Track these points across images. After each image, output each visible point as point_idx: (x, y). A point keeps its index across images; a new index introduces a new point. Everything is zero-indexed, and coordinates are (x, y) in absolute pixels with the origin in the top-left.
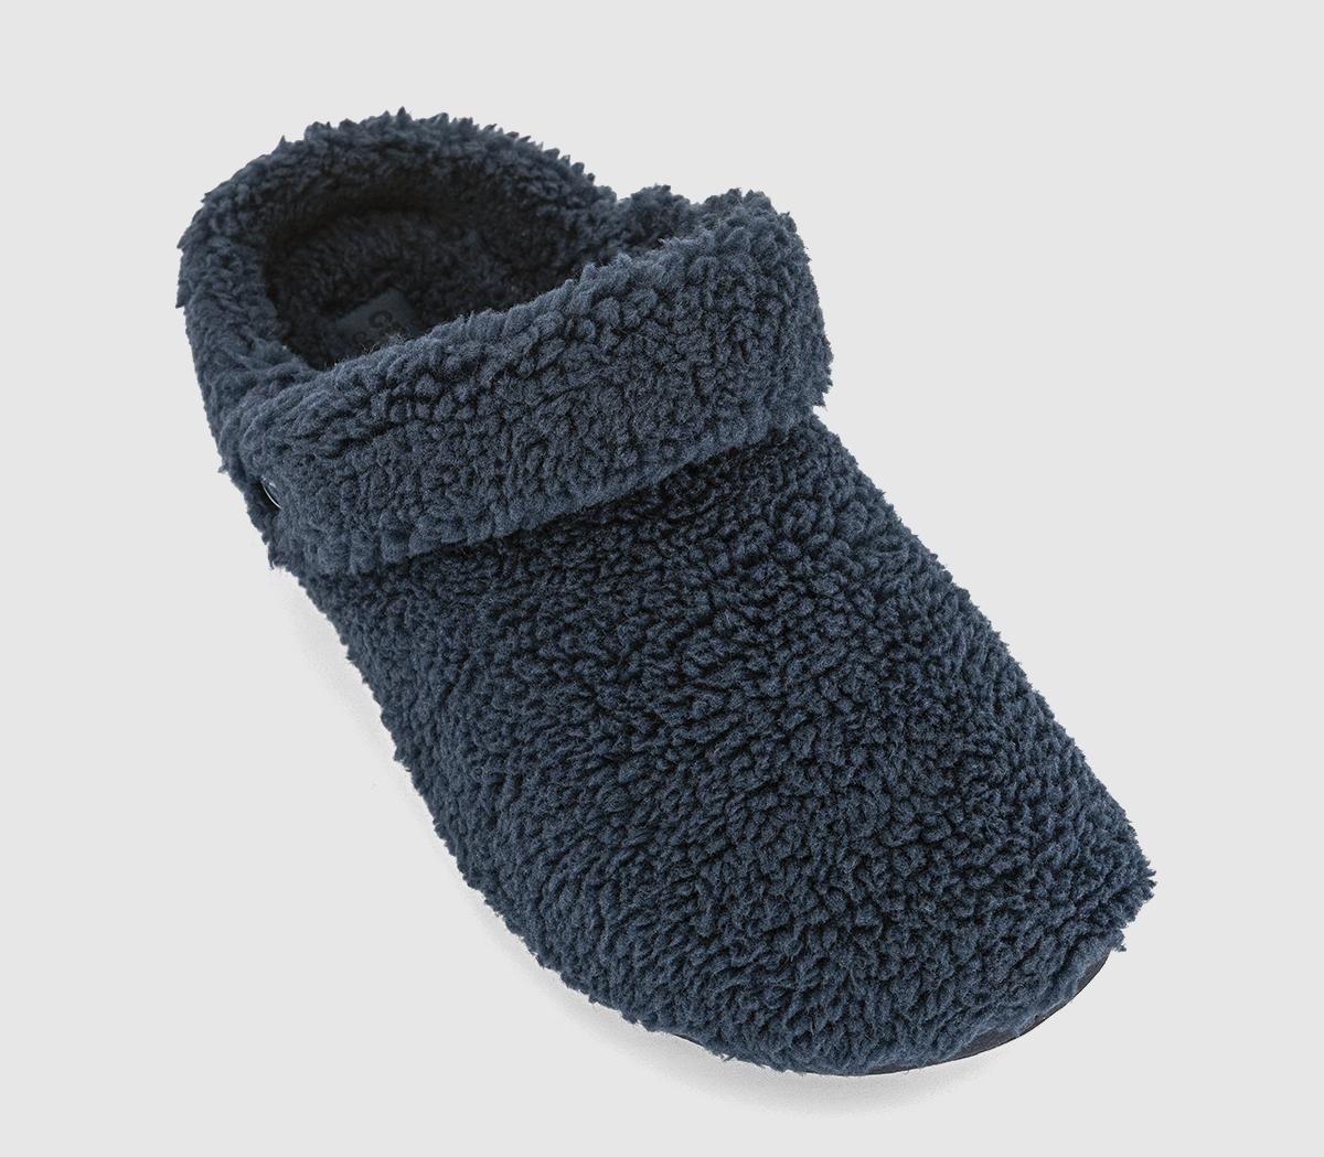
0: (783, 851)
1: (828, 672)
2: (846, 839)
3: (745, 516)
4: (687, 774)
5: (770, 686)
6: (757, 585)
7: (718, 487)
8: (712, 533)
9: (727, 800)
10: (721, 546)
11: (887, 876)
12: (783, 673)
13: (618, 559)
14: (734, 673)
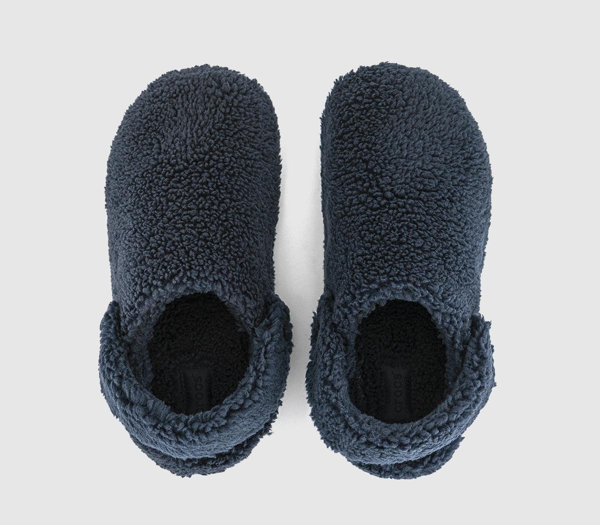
0: (443, 126)
1: (402, 158)
2: (425, 117)
3: (395, 211)
4: (451, 162)
5: (420, 163)
6: (405, 189)
7: (397, 227)
8: (408, 213)
9: (446, 148)
10: (408, 206)
11: (421, 101)
12: (414, 164)
13: (435, 226)
14: (427, 173)
